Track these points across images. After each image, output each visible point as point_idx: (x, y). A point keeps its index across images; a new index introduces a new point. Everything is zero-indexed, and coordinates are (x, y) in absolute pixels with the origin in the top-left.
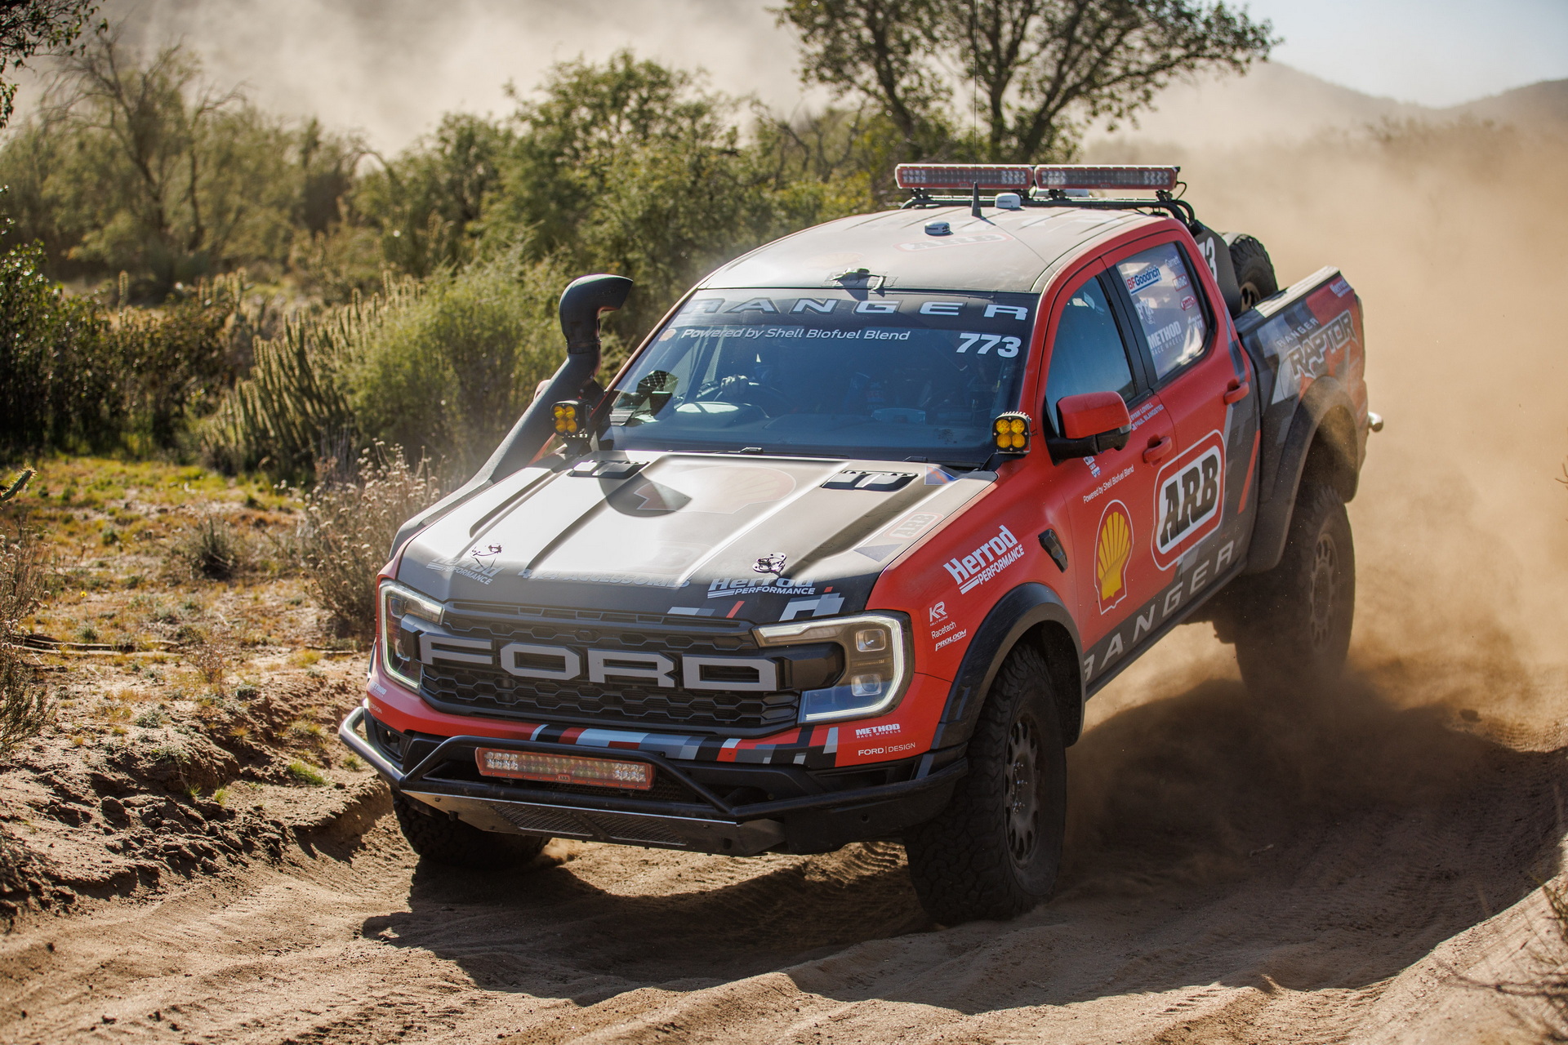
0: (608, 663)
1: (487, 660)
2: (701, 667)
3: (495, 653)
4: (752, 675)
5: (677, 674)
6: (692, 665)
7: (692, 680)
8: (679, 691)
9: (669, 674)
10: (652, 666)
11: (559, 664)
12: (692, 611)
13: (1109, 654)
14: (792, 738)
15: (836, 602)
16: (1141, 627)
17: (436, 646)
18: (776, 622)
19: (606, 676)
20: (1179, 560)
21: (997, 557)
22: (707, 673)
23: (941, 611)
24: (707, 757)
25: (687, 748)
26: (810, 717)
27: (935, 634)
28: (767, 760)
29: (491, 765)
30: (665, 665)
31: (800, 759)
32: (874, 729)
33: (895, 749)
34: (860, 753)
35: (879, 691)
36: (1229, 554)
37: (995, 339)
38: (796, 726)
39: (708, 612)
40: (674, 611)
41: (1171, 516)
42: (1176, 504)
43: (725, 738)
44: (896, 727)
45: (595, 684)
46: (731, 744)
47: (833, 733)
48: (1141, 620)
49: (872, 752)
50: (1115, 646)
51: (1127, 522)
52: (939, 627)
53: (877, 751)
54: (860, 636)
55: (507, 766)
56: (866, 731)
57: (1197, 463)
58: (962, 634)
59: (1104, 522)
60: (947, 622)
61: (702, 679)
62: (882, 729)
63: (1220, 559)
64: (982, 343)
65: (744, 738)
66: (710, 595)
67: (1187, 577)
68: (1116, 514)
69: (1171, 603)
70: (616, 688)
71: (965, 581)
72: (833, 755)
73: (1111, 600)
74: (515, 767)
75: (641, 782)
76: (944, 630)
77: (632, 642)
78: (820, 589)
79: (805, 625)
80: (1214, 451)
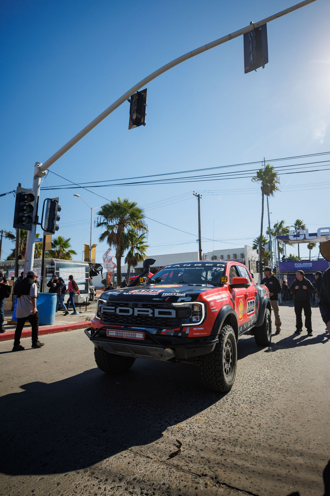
0: (138, 311)
1: (114, 311)
2: (159, 311)
3: (115, 310)
4: (170, 313)
5: (153, 313)
6: (157, 311)
7: (157, 315)
8: (153, 318)
9: (151, 313)
10: (148, 311)
11: (128, 311)
12: (158, 299)
14: (178, 329)
15: (190, 298)
17: (104, 309)
18: (176, 302)
19: (138, 314)
20: (250, 317)
21: (223, 297)
22: (160, 313)
23: (213, 304)
24: (158, 333)
25: (154, 331)
26: (183, 325)
27: (212, 308)
28: (172, 334)
29: (110, 334)
30: (151, 311)
31: (180, 335)
32: (198, 328)
33: (202, 334)
34: (194, 334)
35: (199, 320)
37: (220, 268)
38: (180, 327)
39: (161, 299)
40: (154, 299)
43: (163, 329)
44: (203, 328)
45: (135, 316)
46: (164, 330)
47: (188, 329)
49: (197, 334)
50: (241, 329)
51: (243, 305)
54: (195, 307)
55: (113, 334)
56: (196, 329)
57: (252, 301)
58: (217, 310)
61: (159, 314)
62: (199, 329)
63: (255, 320)
64: (217, 269)
65: (167, 329)
66: (162, 296)
67: (251, 321)
70: (140, 317)
71: (217, 300)
72: (188, 334)
73: (240, 319)
74: (115, 335)
75: (142, 338)
76: (214, 308)
77: (144, 306)
78: (186, 296)
79: (183, 303)
80: (253, 300)
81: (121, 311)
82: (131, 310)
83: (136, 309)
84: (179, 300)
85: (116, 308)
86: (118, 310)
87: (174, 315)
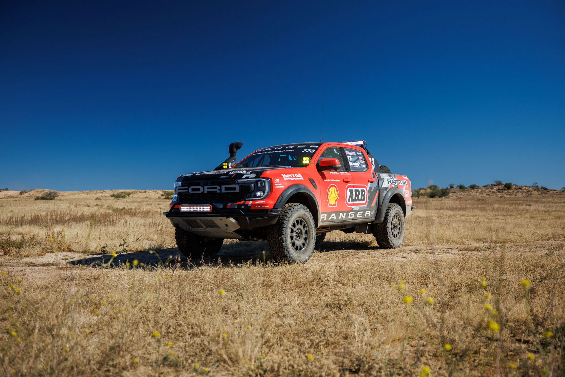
0: (208, 188)
1: (187, 191)
2: (225, 188)
3: (188, 189)
4: (234, 189)
5: (220, 190)
6: (223, 187)
7: (223, 191)
8: (221, 194)
9: (219, 190)
10: (216, 188)
11: (199, 190)
12: (225, 177)
13: (331, 217)
14: (242, 202)
15: (254, 175)
16: (341, 217)
17: (179, 189)
18: (241, 179)
20: (353, 207)
21: (295, 177)
22: (226, 189)
23: (278, 181)
24: (225, 207)
25: (221, 206)
26: (246, 199)
27: (276, 185)
28: (236, 207)
29: (182, 210)
30: (218, 188)
31: (243, 207)
33: (264, 207)
34: (256, 207)
35: (262, 195)
36: (369, 214)
37: (310, 150)
38: (243, 200)
39: (228, 177)
40: (222, 177)
41: (351, 196)
42: (353, 194)
44: (265, 202)
46: (229, 204)
47: (251, 202)
48: (341, 214)
50: (333, 216)
51: (337, 190)
52: (277, 183)
53: (260, 206)
54: (259, 183)
55: (185, 210)
56: (258, 202)
57: (360, 189)
58: (283, 187)
59: (330, 187)
60: (279, 183)
62: (261, 202)
63: (366, 214)
64: (307, 151)
65: (232, 203)
66: (229, 174)
67: (356, 212)
68: (334, 187)
69: (351, 216)
71: (286, 178)
72: (250, 207)
73: (331, 205)
74: (187, 210)
75: (209, 211)
76: (278, 184)
77: (213, 184)
78: (251, 173)
79: (247, 180)
80: (364, 189)
81: (193, 190)
82: (201, 188)
83: (206, 187)
84: (244, 177)
85: (189, 188)
86: (190, 189)
87: (238, 190)
